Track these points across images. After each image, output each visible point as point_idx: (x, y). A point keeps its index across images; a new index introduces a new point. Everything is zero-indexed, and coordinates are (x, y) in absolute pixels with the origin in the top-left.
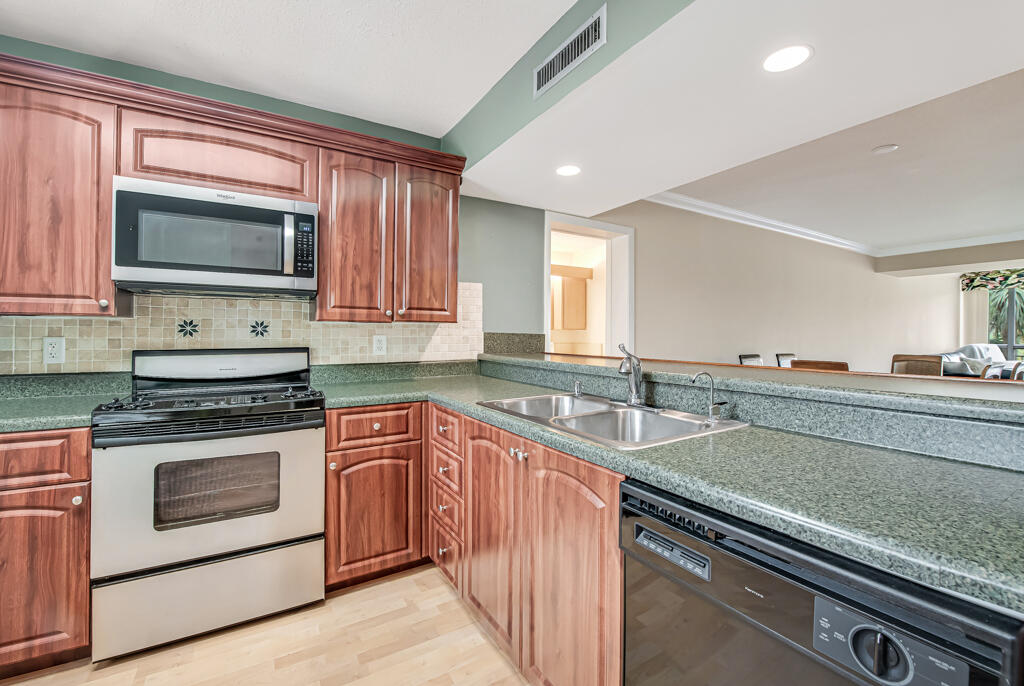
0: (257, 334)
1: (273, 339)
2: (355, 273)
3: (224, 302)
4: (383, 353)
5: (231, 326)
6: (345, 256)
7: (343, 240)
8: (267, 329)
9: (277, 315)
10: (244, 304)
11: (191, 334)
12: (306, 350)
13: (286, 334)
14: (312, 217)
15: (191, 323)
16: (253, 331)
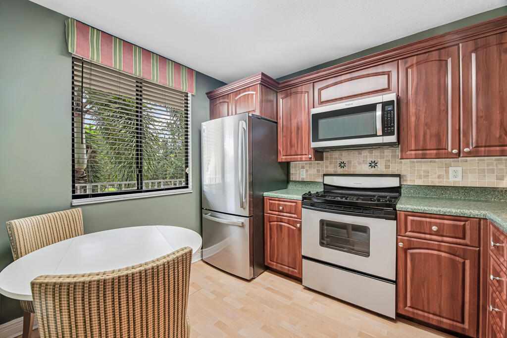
0: (372, 167)
1: (380, 169)
2: (426, 128)
3: (356, 152)
4: (459, 179)
5: (359, 163)
6: (418, 119)
7: (416, 109)
8: (377, 164)
9: (382, 157)
10: (365, 153)
11: (343, 167)
12: (399, 176)
13: (387, 167)
14: (394, 101)
15: (343, 162)
16: (370, 166)
